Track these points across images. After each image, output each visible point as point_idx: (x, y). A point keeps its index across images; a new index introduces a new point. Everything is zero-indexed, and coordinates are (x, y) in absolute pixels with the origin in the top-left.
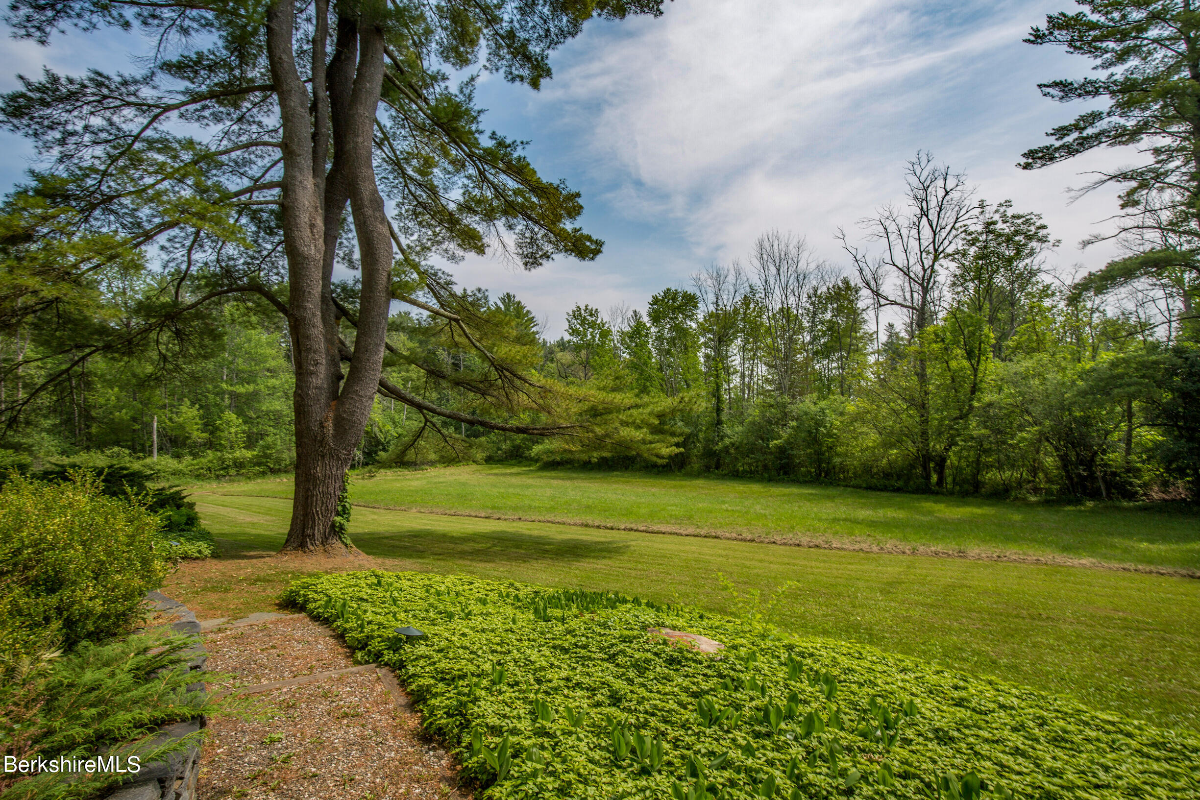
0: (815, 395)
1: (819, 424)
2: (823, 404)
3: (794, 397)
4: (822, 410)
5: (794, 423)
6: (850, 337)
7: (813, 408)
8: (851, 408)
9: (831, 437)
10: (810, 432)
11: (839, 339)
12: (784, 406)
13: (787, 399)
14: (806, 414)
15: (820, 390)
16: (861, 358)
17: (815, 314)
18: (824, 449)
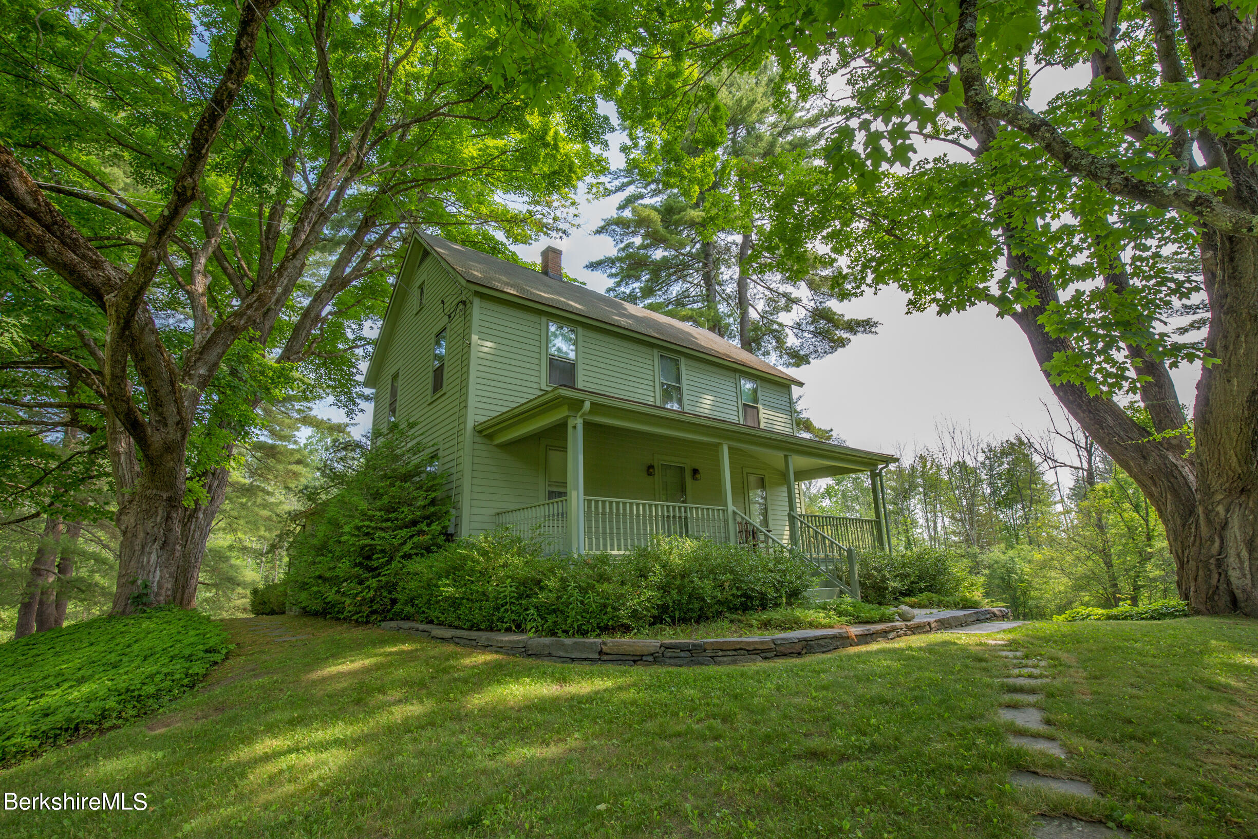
0: (1003, 546)
1: (1010, 571)
2: (1011, 553)
3: (982, 547)
4: (1012, 559)
5: (987, 571)
6: (1030, 488)
7: (1002, 556)
8: (1038, 556)
9: (1022, 582)
10: (1003, 579)
11: (1019, 491)
12: (975, 556)
13: (976, 549)
14: (996, 562)
15: (1007, 540)
16: (1044, 508)
17: (991, 469)
18: (1019, 593)
